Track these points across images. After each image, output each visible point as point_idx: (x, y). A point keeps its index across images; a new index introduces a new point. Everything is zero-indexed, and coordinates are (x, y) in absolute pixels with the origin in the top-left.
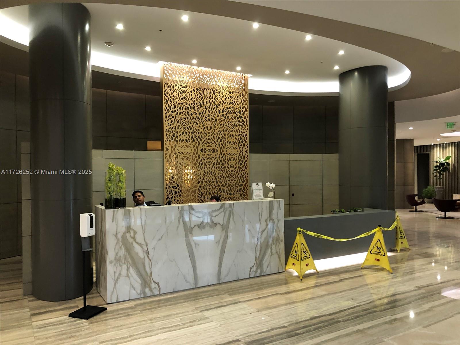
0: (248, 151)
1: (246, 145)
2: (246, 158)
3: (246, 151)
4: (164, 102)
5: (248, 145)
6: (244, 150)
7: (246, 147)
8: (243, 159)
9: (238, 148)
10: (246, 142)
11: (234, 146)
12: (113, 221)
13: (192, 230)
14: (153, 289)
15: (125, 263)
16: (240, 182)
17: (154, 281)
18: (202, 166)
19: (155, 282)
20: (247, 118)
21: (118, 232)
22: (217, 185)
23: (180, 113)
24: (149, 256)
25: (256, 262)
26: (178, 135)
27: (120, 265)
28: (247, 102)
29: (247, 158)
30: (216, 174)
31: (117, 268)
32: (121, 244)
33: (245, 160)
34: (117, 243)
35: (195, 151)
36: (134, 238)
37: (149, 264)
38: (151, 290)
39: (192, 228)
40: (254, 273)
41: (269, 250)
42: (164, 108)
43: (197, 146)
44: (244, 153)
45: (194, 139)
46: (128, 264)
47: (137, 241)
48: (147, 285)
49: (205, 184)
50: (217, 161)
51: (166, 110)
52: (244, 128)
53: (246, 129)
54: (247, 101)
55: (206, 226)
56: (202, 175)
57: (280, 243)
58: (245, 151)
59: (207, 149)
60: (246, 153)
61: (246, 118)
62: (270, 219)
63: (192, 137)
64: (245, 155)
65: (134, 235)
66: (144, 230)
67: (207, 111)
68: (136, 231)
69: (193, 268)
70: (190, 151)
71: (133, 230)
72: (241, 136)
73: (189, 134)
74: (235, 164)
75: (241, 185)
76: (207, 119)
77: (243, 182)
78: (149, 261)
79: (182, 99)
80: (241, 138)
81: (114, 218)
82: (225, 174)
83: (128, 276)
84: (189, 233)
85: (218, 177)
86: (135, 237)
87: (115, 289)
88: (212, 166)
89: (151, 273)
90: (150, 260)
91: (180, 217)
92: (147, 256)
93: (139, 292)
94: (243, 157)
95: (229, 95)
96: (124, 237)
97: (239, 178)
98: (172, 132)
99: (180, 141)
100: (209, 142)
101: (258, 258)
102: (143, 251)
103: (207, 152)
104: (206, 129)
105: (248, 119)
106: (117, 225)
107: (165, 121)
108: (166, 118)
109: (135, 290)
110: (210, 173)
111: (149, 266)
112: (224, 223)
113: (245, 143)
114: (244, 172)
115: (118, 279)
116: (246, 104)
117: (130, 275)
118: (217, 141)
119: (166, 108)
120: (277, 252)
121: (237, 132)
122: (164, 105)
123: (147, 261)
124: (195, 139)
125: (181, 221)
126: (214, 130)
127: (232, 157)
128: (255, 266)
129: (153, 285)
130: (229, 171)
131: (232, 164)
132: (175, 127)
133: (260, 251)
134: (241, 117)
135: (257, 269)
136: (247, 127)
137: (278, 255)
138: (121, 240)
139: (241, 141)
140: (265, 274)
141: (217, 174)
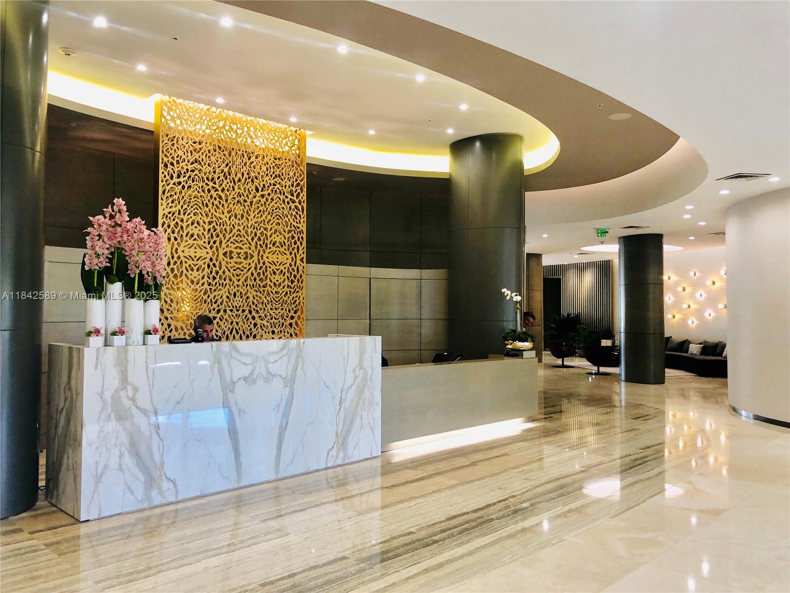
0: (305, 260)
1: (301, 248)
2: (301, 272)
3: (302, 260)
4: (161, 165)
5: (305, 250)
6: (299, 258)
7: (301, 252)
8: (296, 273)
9: (288, 253)
10: (301, 244)
11: (282, 249)
12: (96, 369)
13: (234, 387)
14: (165, 491)
15: (116, 445)
16: (289, 311)
17: (167, 477)
18: (225, 283)
19: (168, 479)
20: (304, 203)
21: (105, 388)
22: (250, 317)
23: (189, 187)
24: (158, 431)
25: (337, 440)
26: (184, 225)
27: (107, 448)
28: (303, 176)
29: (303, 272)
30: (248, 298)
31: (100, 453)
32: (109, 410)
33: (299, 274)
34: (102, 409)
35: (213, 255)
36: (133, 400)
37: (159, 447)
38: (161, 493)
39: (234, 383)
40: (333, 459)
41: (358, 420)
42: (161, 176)
43: (217, 246)
44: (299, 262)
45: (212, 234)
46: (121, 447)
47: (138, 406)
48: (154, 485)
49: (230, 313)
50: (252, 274)
51: (165, 179)
52: (298, 221)
53: (302, 221)
54: (304, 174)
55: (258, 379)
56: (224, 297)
57: (374, 408)
58: (300, 260)
59: (235, 253)
60: (301, 263)
61: (302, 203)
62: (361, 368)
63: (209, 230)
64: (299, 265)
65: (134, 394)
66: (151, 385)
67: (236, 187)
68: (137, 387)
69: (235, 453)
70: (205, 255)
71: (133, 385)
72: (293, 232)
73: (204, 224)
74: (282, 280)
75: (292, 318)
76: (236, 201)
77: (295, 312)
78: (160, 441)
79: (192, 163)
80: (293, 237)
81: (99, 363)
82: (266, 297)
83: (121, 469)
84: (228, 391)
85: (253, 303)
86: (135, 397)
87: (96, 494)
88: (243, 283)
89: (162, 464)
90: (162, 440)
91: (215, 364)
92: (155, 432)
93: (140, 498)
94: (296, 270)
95: (274, 162)
96: (115, 398)
97: (289, 306)
98: (174, 220)
99: (187, 235)
100: (239, 241)
101: (341, 434)
102: (149, 424)
103: (235, 257)
104: (233, 218)
105: (305, 205)
106: (104, 376)
107: (162, 199)
108: (164, 192)
109: (132, 494)
110: (238, 294)
111: (159, 450)
112: (287, 375)
113: (300, 246)
114: (297, 294)
115: (101, 475)
116: (301, 181)
117: (124, 466)
118: (253, 239)
119: (165, 176)
120: (369, 423)
121: (287, 227)
122: (161, 171)
123: (155, 441)
124: (214, 234)
125: (216, 371)
126: (247, 219)
127: (277, 268)
128: (335, 446)
129: (166, 485)
130: (272, 292)
131: (277, 281)
132: (179, 211)
133: (344, 421)
134: (294, 202)
135: (338, 453)
136: (304, 218)
137: (372, 429)
138: (110, 404)
139: (293, 241)
140: (350, 461)
141: (251, 299)
